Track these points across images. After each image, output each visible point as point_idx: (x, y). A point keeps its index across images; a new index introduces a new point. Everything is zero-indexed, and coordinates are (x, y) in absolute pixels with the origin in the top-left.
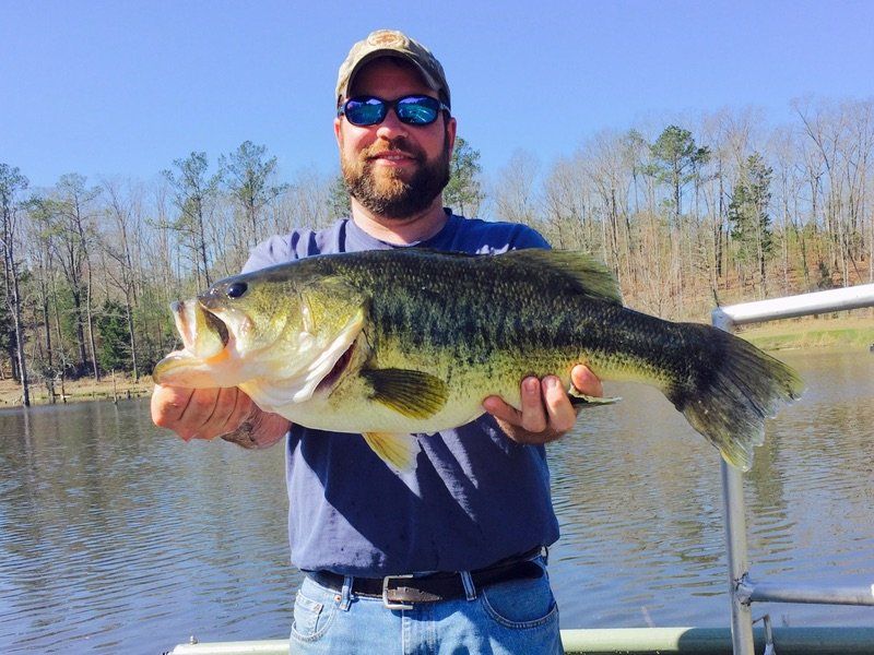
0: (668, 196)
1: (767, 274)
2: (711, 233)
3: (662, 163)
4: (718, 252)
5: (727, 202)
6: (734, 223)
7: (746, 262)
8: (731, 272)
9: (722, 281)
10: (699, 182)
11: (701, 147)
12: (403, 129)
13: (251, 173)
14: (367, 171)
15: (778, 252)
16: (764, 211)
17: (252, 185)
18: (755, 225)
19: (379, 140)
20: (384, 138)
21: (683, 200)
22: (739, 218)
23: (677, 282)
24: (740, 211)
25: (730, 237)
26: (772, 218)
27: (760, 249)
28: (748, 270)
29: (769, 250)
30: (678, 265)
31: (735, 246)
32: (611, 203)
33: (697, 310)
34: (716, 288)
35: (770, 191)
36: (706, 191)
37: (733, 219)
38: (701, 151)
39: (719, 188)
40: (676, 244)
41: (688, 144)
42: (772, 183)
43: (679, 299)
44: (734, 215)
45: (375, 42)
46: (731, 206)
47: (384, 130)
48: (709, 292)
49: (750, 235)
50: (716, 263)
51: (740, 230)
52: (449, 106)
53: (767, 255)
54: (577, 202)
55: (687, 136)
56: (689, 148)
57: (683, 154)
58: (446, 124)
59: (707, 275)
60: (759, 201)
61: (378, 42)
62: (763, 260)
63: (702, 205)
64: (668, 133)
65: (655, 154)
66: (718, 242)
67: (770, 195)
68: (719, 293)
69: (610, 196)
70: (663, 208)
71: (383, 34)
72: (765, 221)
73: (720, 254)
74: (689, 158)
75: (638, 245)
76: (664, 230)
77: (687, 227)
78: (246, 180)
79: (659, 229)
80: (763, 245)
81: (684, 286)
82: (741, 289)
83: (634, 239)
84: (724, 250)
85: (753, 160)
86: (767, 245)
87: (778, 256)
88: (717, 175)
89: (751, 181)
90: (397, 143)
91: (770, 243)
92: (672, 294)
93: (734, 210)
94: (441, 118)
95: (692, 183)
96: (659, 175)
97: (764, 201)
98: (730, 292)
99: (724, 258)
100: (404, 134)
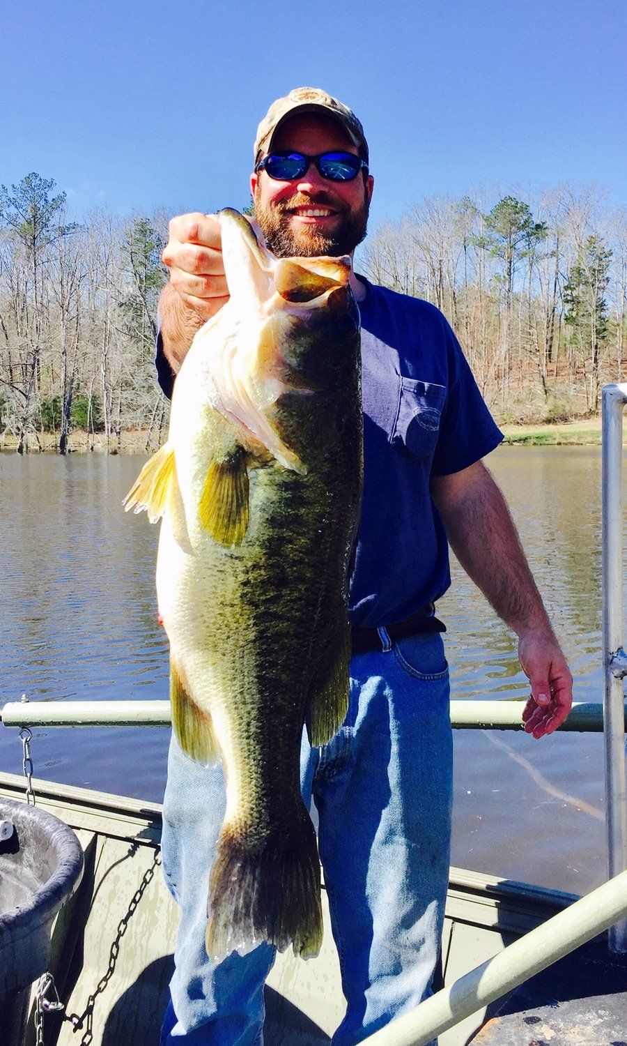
0: (500, 272)
1: (600, 364)
2: (544, 315)
3: (496, 236)
4: (549, 336)
5: (563, 283)
6: (568, 306)
7: (578, 350)
8: (561, 358)
9: (552, 367)
10: (534, 260)
11: (538, 222)
12: (324, 185)
13: (35, 209)
14: (284, 225)
15: (612, 341)
16: (600, 296)
17: (37, 221)
18: (591, 310)
19: (300, 194)
20: (304, 192)
21: (515, 276)
22: (574, 301)
23: (504, 365)
24: (575, 293)
25: (563, 321)
26: (609, 303)
27: (594, 336)
28: (580, 358)
29: (603, 338)
30: (505, 347)
31: (568, 330)
32: (437, 273)
33: (523, 396)
34: (545, 373)
35: (608, 274)
36: (541, 270)
37: (567, 301)
38: (538, 227)
39: (555, 268)
40: (505, 323)
41: (525, 217)
42: (612, 268)
43: (505, 383)
44: (569, 298)
45: (296, 99)
46: (566, 288)
47: (304, 186)
48: (537, 377)
49: (585, 321)
50: (546, 347)
51: (574, 314)
52: (368, 163)
53: (601, 343)
54: (401, 271)
55: (525, 209)
56: (526, 222)
57: (519, 228)
58: (365, 181)
59: (536, 360)
60: (597, 284)
61: (301, 99)
62: (596, 347)
63: (536, 284)
64: (504, 204)
65: (489, 225)
66: (550, 324)
67: (608, 280)
68: (547, 379)
69: (437, 266)
70: (493, 284)
71: (304, 92)
72: (601, 306)
73: (552, 338)
74: (524, 233)
75: (464, 322)
76: (493, 308)
77: (518, 306)
78: (29, 215)
79: (487, 306)
80: (598, 332)
81: (510, 369)
82: (572, 377)
83: (460, 315)
84: (556, 334)
85: (593, 241)
86: (601, 332)
87: (613, 345)
88: (553, 254)
89: (587, 263)
90: (317, 199)
91: (605, 330)
92: (498, 377)
93: (569, 292)
94: (360, 174)
95: (526, 260)
96: (491, 248)
97: (602, 285)
98: (559, 379)
99: (556, 342)
100: (325, 189)
